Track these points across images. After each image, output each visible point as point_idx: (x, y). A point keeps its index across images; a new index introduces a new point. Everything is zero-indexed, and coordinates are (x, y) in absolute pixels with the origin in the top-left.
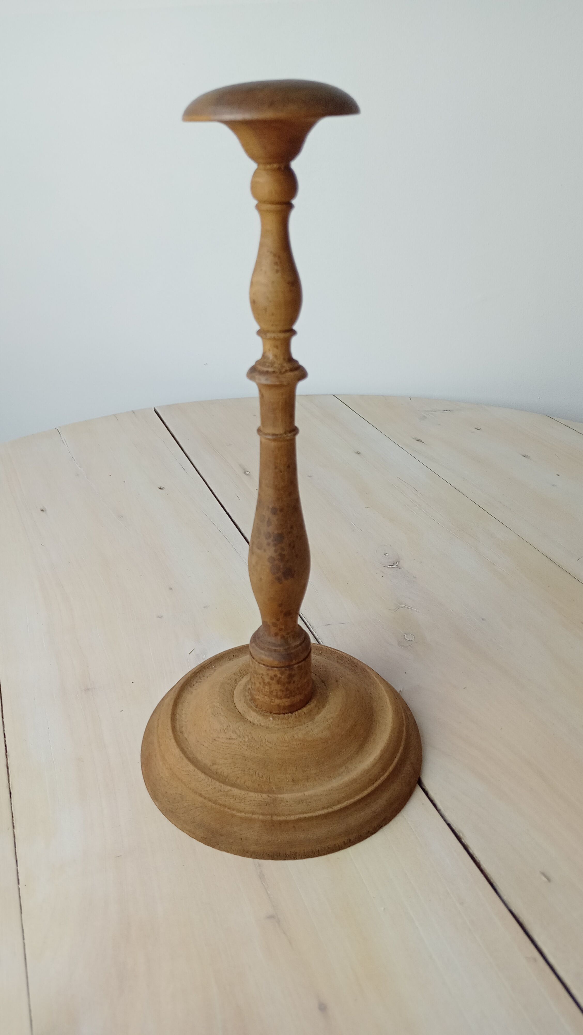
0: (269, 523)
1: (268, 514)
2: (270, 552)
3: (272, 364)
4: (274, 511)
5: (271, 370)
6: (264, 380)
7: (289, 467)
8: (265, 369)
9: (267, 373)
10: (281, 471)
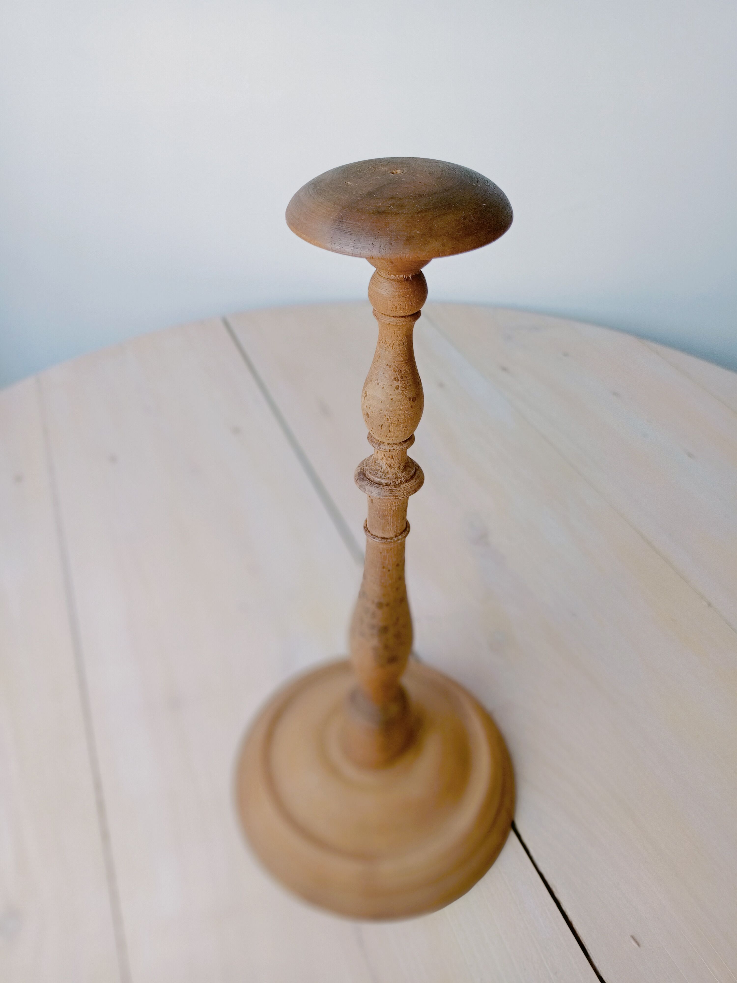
0: (374, 615)
1: (373, 607)
2: (374, 642)
3: (385, 474)
4: (380, 605)
5: (384, 481)
6: (375, 492)
7: (398, 565)
8: (377, 480)
9: (380, 484)
10: (389, 571)
